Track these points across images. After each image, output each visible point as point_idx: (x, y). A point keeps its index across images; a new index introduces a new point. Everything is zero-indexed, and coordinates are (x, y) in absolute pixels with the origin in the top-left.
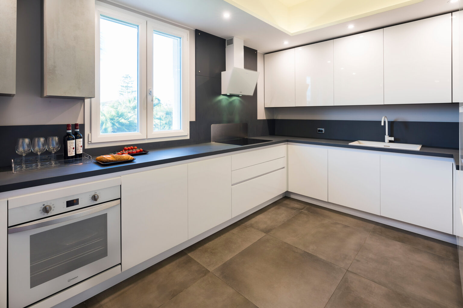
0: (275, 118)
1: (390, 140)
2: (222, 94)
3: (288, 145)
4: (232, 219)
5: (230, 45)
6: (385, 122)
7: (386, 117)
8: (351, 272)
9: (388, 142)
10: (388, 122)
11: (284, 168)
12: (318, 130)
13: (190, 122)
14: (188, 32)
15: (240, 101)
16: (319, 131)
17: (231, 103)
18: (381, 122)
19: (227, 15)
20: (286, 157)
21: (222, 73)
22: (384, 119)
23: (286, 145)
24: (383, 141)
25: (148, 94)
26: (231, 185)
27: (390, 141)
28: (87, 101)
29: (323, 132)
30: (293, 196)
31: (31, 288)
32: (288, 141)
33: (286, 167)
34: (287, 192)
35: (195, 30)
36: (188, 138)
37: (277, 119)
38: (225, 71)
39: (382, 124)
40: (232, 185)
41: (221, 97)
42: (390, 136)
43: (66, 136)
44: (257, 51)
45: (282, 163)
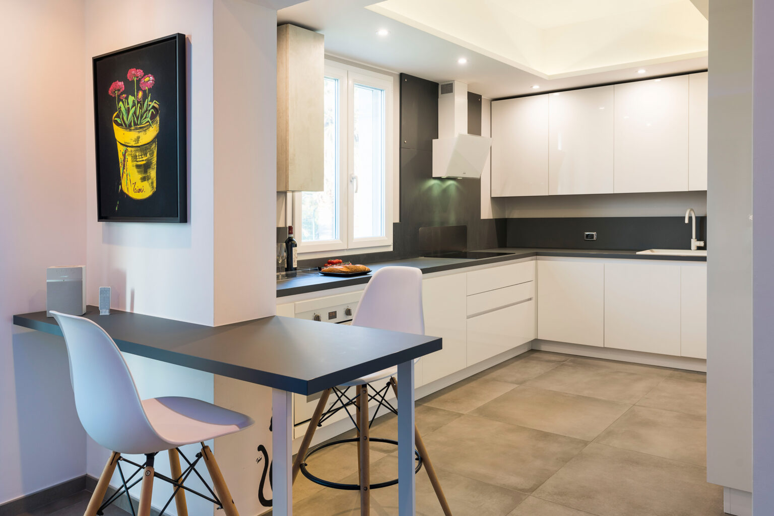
0: (506, 217)
1: (699, 245)
2: (433, 176)
3: (539, 261)
4: (467, 368)
5: (447, 94)
6: (690, 218)
7: (692, 210)
8: (639, 406)
9: (696, 249)
10: (697, 218)
11: (530, 299)
12: (585, 236)
13: (394, 223)
14: (391, 78)
15: (457, 188)
16: (587, 236)
17: (445, 191)
18: (684, 218)
19: (462, 61)
20: (534, 282)
21: (434, 141)
22: (690, 213)
23: (534, 262)
24: (690, 249)
25: (350, 183)
26: (466, 317)
27: (699, 248)
28: (289, 195)
29: (595, 239)
30: (544, 348)
31: (307, 402)
32: (537, 254)
33: (534, 299)
34: (536, 341)
35: (399, 74)
36: (391, 249)
37: (511, 217)
38: (438, 138)
39: (687, 221)
40: (468, 317)
41: (432, 182)
42: (698, 240)
43: (289, 243)
44: (481, 96)
45: (527, 291)
